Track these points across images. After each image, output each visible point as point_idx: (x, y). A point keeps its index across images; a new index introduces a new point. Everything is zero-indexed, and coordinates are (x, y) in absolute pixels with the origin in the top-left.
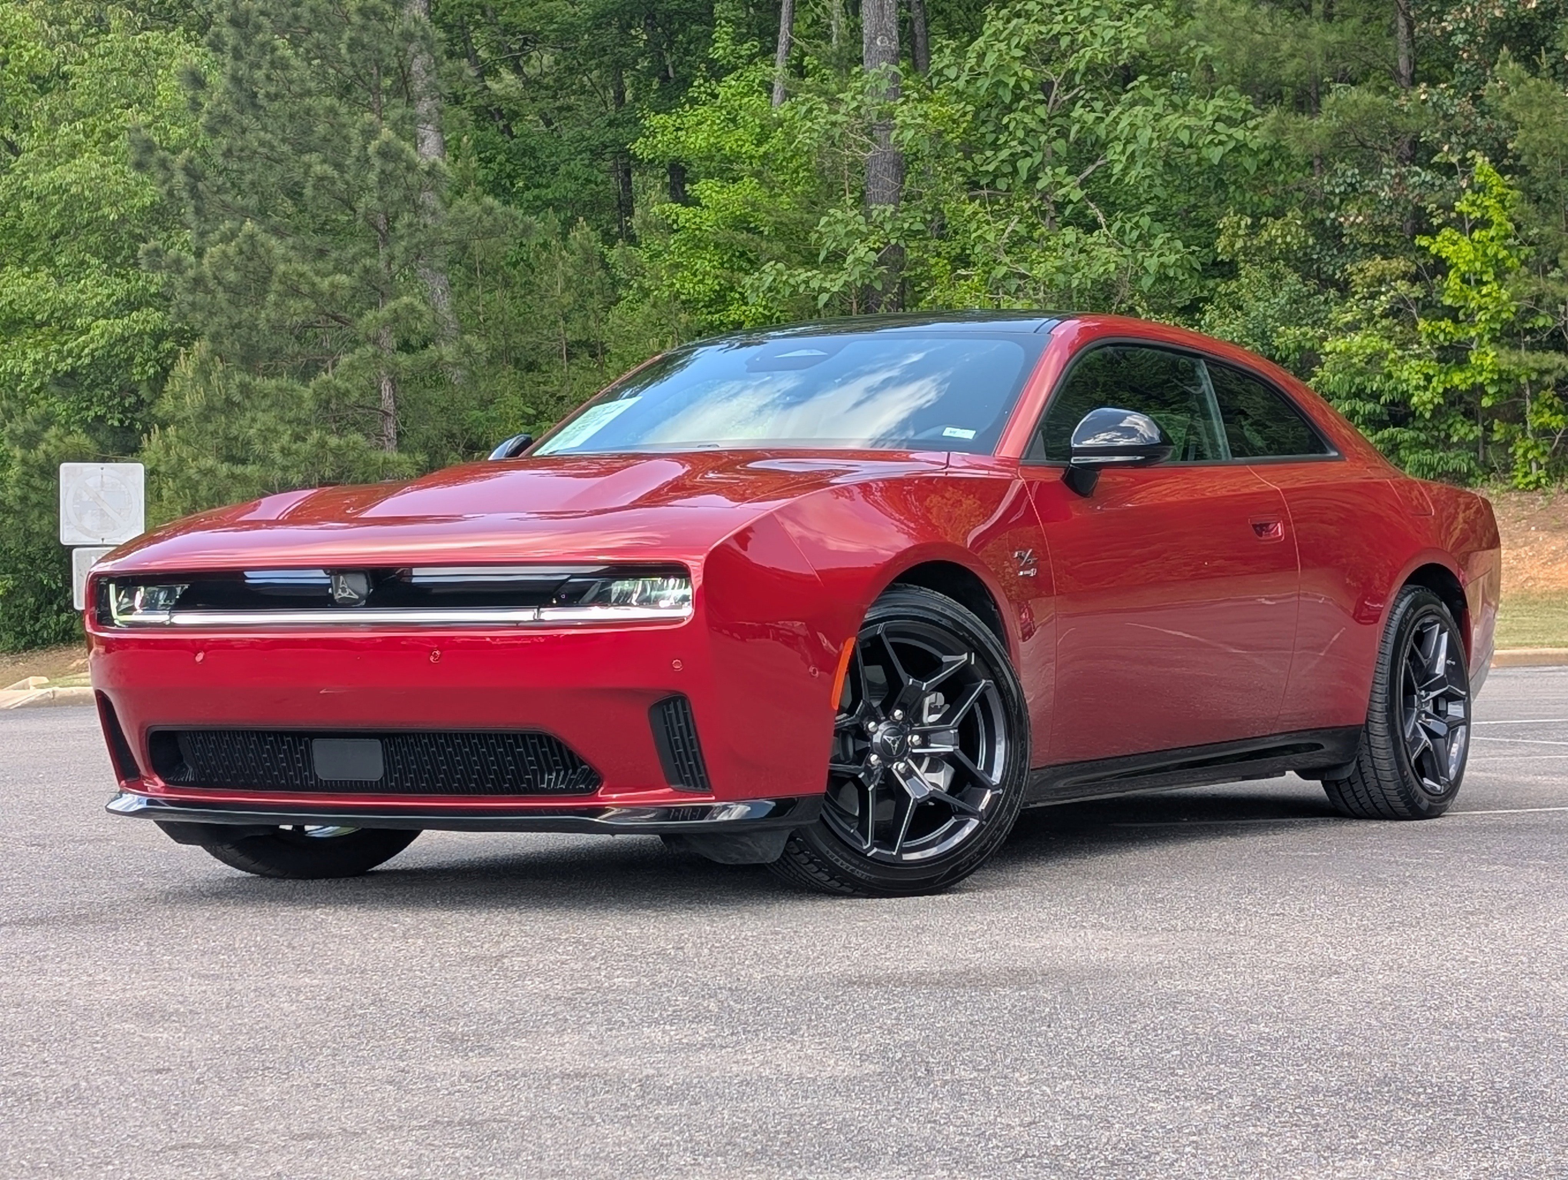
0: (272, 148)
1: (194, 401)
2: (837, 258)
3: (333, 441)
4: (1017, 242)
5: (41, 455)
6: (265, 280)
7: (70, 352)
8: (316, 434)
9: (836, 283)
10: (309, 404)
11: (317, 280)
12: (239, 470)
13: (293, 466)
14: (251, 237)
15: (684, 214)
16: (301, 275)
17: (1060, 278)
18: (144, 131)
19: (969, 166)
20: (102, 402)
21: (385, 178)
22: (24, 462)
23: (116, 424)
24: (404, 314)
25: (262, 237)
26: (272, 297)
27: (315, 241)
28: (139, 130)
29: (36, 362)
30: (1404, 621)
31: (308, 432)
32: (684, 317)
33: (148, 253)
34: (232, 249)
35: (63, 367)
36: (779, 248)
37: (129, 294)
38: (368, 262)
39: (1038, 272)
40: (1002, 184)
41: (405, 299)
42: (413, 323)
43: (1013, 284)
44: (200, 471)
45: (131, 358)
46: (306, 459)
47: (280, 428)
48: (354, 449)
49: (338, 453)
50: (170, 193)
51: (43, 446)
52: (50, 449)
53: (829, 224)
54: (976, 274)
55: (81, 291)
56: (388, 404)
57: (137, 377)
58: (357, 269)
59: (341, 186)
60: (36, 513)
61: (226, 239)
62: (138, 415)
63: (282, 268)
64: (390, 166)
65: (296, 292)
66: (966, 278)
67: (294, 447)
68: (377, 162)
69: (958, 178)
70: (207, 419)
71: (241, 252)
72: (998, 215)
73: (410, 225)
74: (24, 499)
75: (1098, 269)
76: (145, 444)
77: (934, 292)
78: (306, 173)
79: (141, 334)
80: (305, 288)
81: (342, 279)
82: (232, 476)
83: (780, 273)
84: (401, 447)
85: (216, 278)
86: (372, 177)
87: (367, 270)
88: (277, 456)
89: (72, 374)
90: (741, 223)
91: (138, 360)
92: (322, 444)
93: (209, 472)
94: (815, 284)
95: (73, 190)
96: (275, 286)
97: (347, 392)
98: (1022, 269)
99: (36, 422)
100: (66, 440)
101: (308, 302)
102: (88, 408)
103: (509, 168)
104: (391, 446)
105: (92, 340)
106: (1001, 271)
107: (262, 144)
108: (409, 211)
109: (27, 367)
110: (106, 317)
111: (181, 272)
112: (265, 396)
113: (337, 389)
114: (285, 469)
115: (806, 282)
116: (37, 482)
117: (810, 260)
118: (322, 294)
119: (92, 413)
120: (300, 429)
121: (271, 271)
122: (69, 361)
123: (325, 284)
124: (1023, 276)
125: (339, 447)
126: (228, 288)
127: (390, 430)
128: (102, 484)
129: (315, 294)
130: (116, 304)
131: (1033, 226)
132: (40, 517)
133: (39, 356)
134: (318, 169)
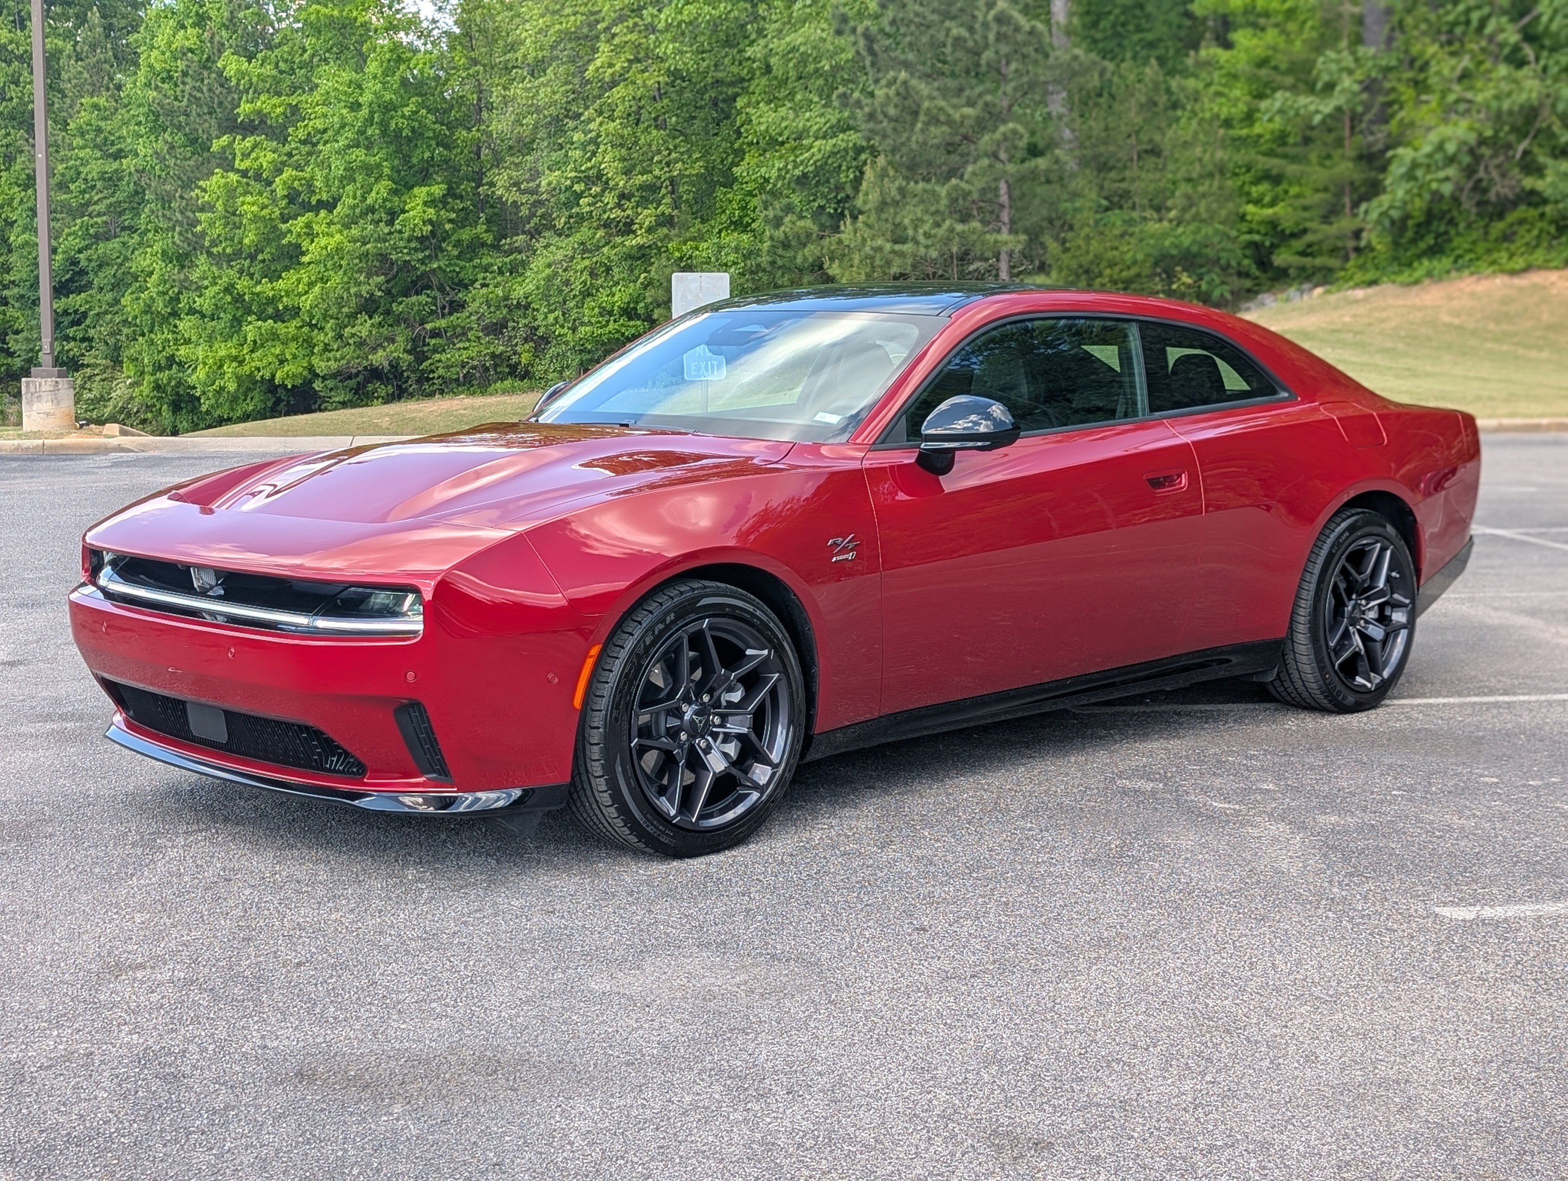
0: (924, 18)
1: (874, 197)
2: (1330, 87)
3: (960, 227)
4: (1465, 76)
5: (782, 235)
6: (915, 113)
7: (802, 162)
8: (948, 223)
9: (1327, 107)
10: (944, 202)
11: (951, 111)
12: (897, 247)
13: (933, 245)
14: (905, 83)
15: (1223, 55)
16: (941, 109)
17: (1494, 104)
18: (841, 9)
19: (1432, 17)
20: (824, 196)
21: (1000, 37)
22: (772, 238)
23: (832, 211)
24: (1010, 135)
25: (914, 82)
26: (919, 125)
27: (952, 84)
28: (837, 7)
29: (779, 170)
30: (1337, 543)
31: (944, 220)
32: (1222, 131)
33: (839, 97)
34: (892, 92)
35: (797, 172)
36: (1289, 80)
37: (839, 121)
38: (989, 98)
39: (1479, 98)
40: (1458, 30)
41: (1011, 125)
42: (1017, 142)
43: (1462, 107)
44: (872, 248)
45: (840, 166)
46: (940, 240)
47: (925, 218)
48: (974, 233)
49: (961, 235)
50: (858, 53)
51: (782, 228)
52: (787, 230)
53: (1324, 63)
54: (1433, 99)
55: (808, 120)
56: (1004, 199)
57: (844, 180)
58: (980, 103)
59: (971, 44)
60: (780, 273)
61: (889, 85)
62: (847, 205)
63: (926, 104)
64: (1004, 29)
65: (937, 121)
66: (1427, 102)
67: (933, 232)
68: (994, 27)
69: (1424, 26)
70: (882, 210)
71: (898, 94)
72: (1453, 54)
73: (1016, 71)
74: (773, 263)
75: (1524, 97)
76: (842, 228)
77: (1402, 114)
78: (947, 35)
79: (846, 150)
80: (942, 118)
81: (967, 111)
82: (893, 252)
83: (1286, 100)
84: (1011, 231)
85: (883, 112)
86: (992, 37)
87: (986, 104)
88: (921, 238)
89: (805, 175)
90: (1262, 63)
91: (844, 168)
92: (952, 230)
93: (880, 249)
94: (1312, 108)
95: (802, 49)
96: (922, 118)
97: (970, 193)
98: (1469, 95)
99: (782, 210)
100: (798, 223)
101: (945, 128)
102: (814, 200)
103: (1122, 18)
104: (1005, 230)
105: (813, 155)
106: (1451, 98)
107: (917, 15)
108: (1018, 60)
109: (774, 174)
110: (824, 137)
111: (862, 108)
112: (915, 196)
113: (963, 190)
114: (927, 247)
115: (1305, 106)
116: (780, 251)
117: (1311, 88)
118: (955, 123)
119: (816, 204)
120: (938, 219)
121: (919, 106)
122: (801, 168)
123: (957, 116)
124: (1469, 101)
125: (963, 232)
126: (891, 119)
127: (1005, 216)
128: (701, 287)
129: (950, 122)
130: (831, 127)
131: (1480, 63)
132: (783, 276)
133: (781, 166)
134: (955, 32)
